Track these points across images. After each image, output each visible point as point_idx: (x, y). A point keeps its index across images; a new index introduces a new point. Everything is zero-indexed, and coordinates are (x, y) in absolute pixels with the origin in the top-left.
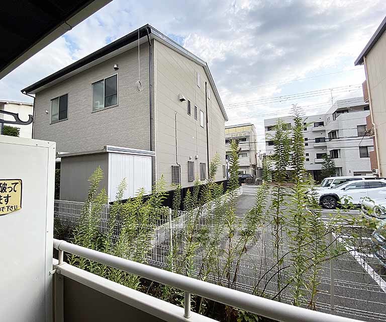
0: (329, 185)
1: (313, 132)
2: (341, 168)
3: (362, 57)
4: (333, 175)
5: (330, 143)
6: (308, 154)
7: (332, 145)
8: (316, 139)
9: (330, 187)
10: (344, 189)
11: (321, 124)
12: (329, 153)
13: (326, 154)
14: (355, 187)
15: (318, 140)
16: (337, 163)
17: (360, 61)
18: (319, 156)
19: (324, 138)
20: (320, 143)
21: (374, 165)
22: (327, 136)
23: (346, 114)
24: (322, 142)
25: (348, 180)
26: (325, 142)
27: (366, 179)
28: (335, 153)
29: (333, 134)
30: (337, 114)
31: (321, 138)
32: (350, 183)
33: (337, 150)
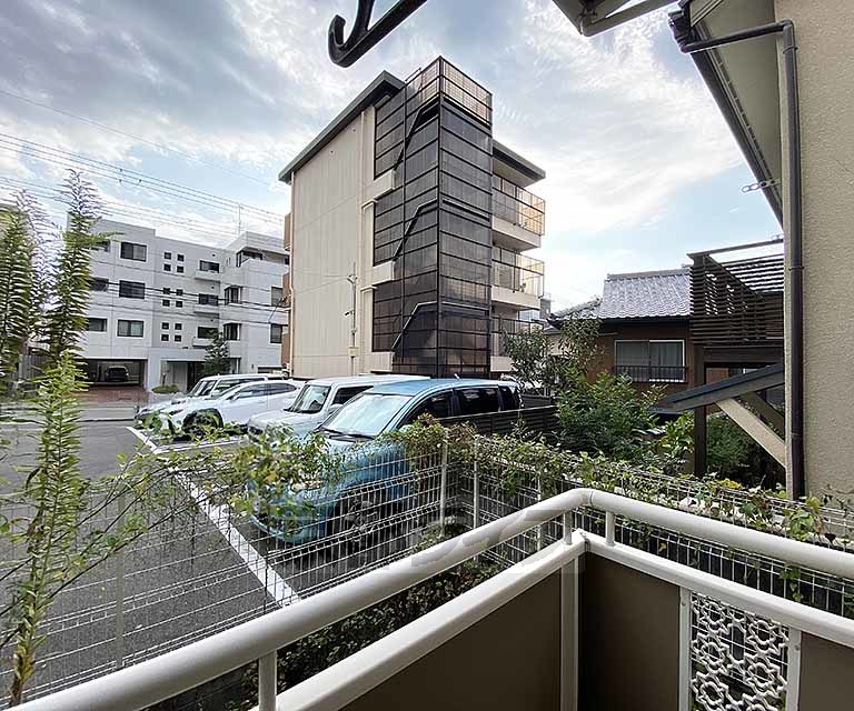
0: (207, 394)
1: (196, 279)
2: (240, 359)
3: (290, 172)
4: (224, 371)
5: (226, 308)
6: (180, 325)
7: (229, 313)
8: (200, 295)
9: (209, 397)
10: (231, 398)
11: (215, 267)
12: (221, 330)
13: (216, 330)
14: (250, 393)
15: (204, 299)
16: (234, 348)
17: (286, 178)
18: (203, 333)
19: (217, 298)
20: (207, 306)
21: (285, 358)
22: (222, 295)
23: (258, 260)
24: (210, 304)
25: (242, 381)
26: (217, 305)
27: (270, 379)
28: (232, 330)
29: (233, 292)
30: (244, 257)
31: (212, 297)
32: (243, 386)
33: (236, 324)
